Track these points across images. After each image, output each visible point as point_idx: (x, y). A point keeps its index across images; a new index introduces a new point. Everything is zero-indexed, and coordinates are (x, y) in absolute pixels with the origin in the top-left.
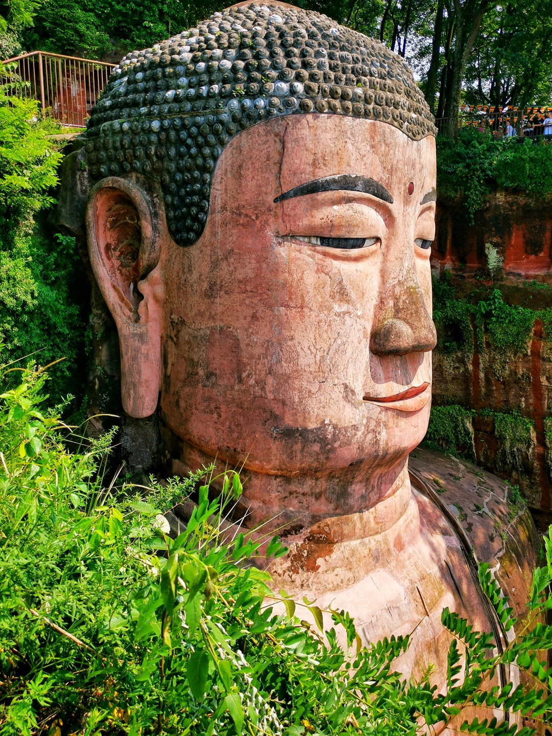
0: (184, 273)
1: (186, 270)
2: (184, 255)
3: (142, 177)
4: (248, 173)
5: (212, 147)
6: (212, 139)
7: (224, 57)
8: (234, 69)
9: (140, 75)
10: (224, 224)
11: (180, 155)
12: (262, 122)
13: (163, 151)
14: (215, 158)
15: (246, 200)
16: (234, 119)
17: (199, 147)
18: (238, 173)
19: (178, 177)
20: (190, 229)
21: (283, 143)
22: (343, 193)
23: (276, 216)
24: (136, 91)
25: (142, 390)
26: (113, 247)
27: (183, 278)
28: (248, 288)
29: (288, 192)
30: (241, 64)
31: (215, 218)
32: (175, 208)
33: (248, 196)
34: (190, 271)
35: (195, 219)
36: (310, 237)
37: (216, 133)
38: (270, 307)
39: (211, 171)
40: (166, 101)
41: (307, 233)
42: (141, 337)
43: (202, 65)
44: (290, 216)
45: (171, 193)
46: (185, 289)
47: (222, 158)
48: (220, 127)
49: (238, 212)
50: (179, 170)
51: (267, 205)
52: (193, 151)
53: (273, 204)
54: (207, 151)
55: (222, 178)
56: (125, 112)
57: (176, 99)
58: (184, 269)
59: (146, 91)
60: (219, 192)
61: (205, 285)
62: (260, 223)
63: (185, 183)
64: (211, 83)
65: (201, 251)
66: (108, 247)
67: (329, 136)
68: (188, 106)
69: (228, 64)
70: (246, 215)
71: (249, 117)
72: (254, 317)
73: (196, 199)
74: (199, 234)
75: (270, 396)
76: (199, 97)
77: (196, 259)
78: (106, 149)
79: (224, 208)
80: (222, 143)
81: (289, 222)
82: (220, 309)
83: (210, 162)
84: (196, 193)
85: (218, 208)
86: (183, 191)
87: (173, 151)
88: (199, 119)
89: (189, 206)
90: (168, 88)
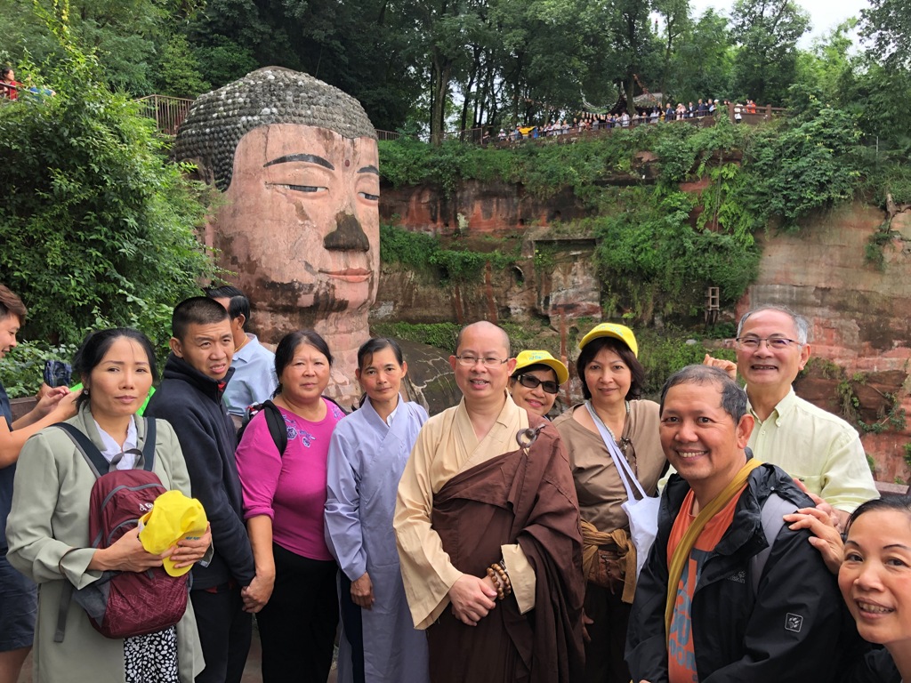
2: (223, 196)
3: (202, 158)
4: (250, 152)
5: (234, 140)
6: (233, 136)
7: (240, 96)
8: (245, 103)
9: (202, 106)
10: (240, 179)
11: (221, 146)
12: (257, 128)
13: (212, 144)
14: (235, 146)
15: (250, 167)
16: (244, 127)
17: (228, 141)
18: (246, 154)
19: (219, 156)
20: (224, 183)
21: (267, 137)
22: (301, 162)
23: (265, 173)
24: (200, 114)
28: (252, 211)
29: (271, 162)
30: (248, 100)
31: (236, 176)
32: (218, 173)
33: (251, 164)
35: (226, 177)
36: (283, 185)
37: (236, 134)
38: (263, 220)
39: (233, 152)
40: (213, 119)
41: (282, 183)
43: (230, 101)
44: (272, 174)
45: (217, 166)
47: (238, 146)
48: (237, 130)
49: (246, 173)
50: (220, 153)
51: (260, 169)
52: (225, 143)
53: (263, 168)
54: (231, 142)
55: (239, 156)
56: (194, 125)
57: (218, 118)
59: (204, 114)
60: (237, 163)
61: (232, 211)
62: (257, 177)
63: (223, 159)
64: (234, 109)
65: (230, 194)
67: (291, 134)
68: (223, 121)
69: (241, 100)
70: (250, 174)
71: (251, 125)
72: (255, 226)
73: (227, 167)
74: (228, 185)
75: (264, 266)
76: (228, 116)
77: (228, 198)
78: (185, 144)
79: (240, 171)
80: (239, 139)
81: (272, 177)
82: (238, 222)
83: (233, 148)
84: (226, 164)
85: (237, 171)
86: (221, 164)
87: (216, 144)
88: (228, 127)
89: (223, 171)
90: (215, 112)
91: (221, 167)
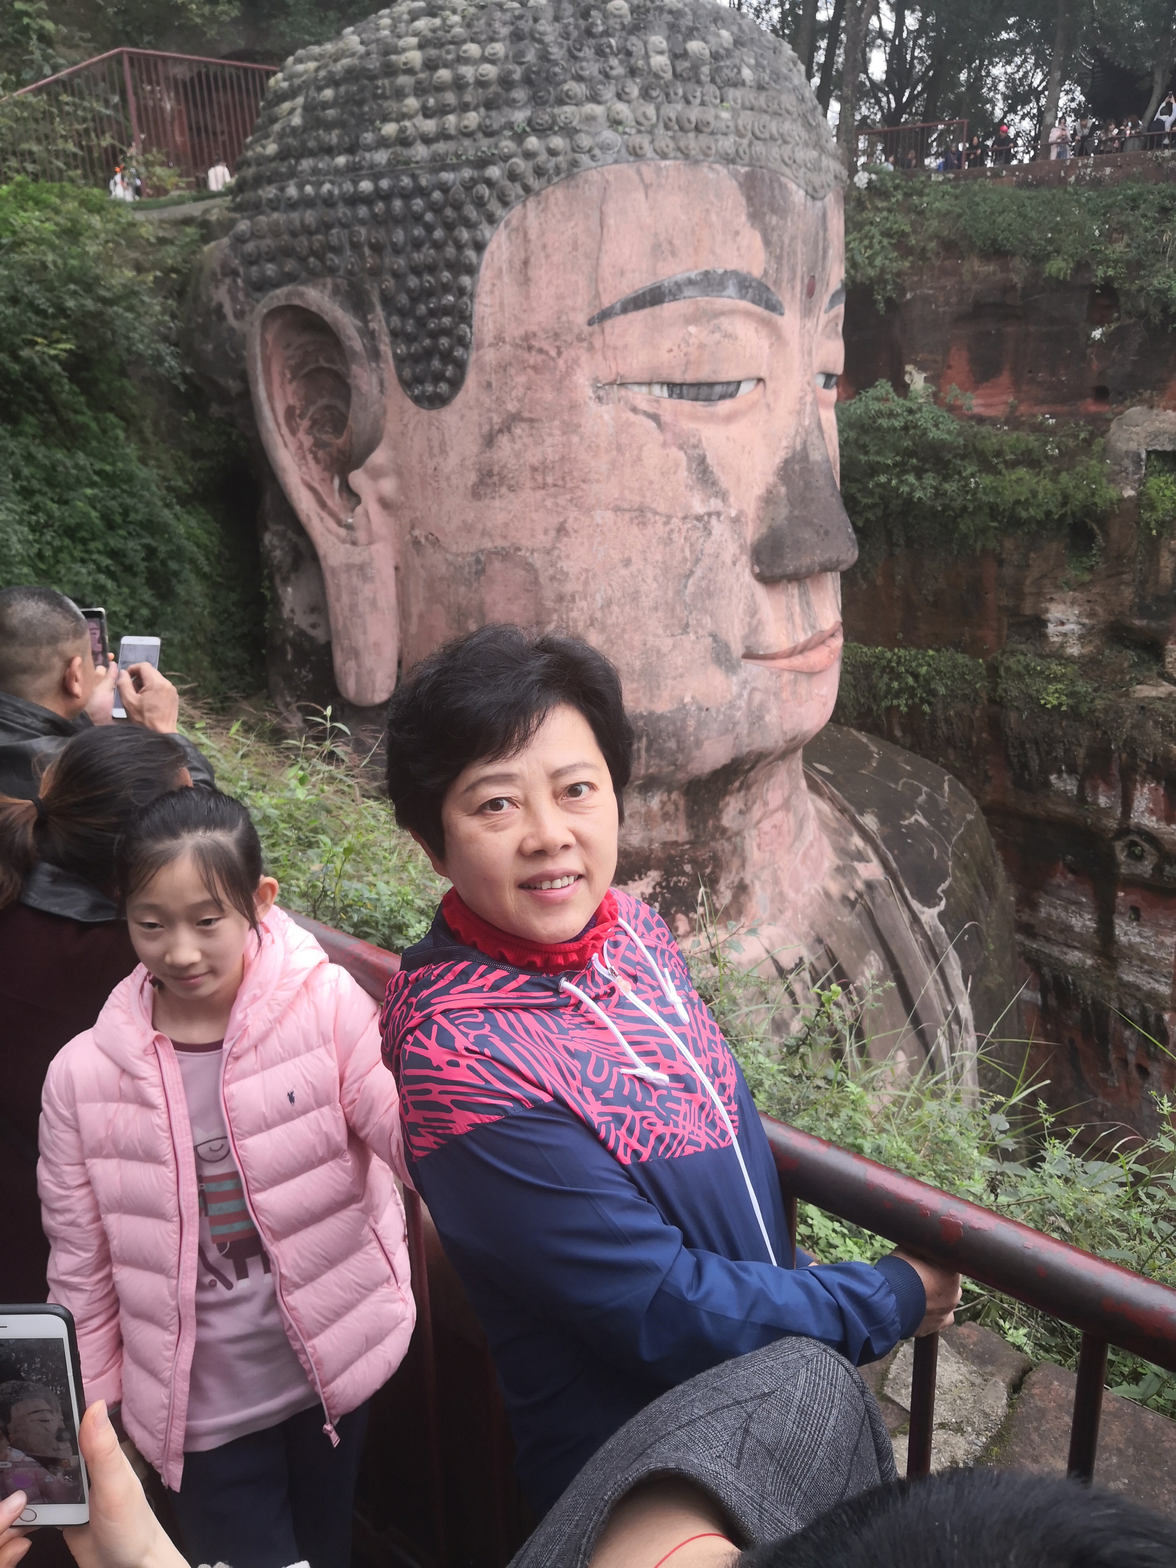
0: (432, 455)
1: (436, 450)
2: (430, 424)
3: (344, 285)
4: (540, 273)
5: (470, 225)
6: (471, 212)
7: (485, 57)
8: (504, 81)
9: (328, 94)
10: (501, 366)
11: (417, 245)
12: (562, 181)
13: (381, 236)
14: (480, 247)
15: (539, 323)
16: (513, 177)
19: (413, 282)
20: (438, 378)
21: (601, 216)
22: (703, 301)
23: (591, 348)
24: (325, 124)
25: (369, 661)
26: (298, 412)
27: (431, 465)
28: (550, 480)
29: (612, 307)
31: (484, 356)
32: (410, 339)
33: (542, 316)
34: (443, 451)
35: (447, 357)
36: (650, 384)
37: (480, 203)
38: (588, 511)
39: (471, 270)
40: (382, 143)
41: (646, 378)
42: (362, 570)
43: (444, 74)
44: (615, 348)
45: (403, 314)
46: (435, 484)
47: (492, 247)
49: (527, 343)
50: (416, 271)
51: (576, 331)
52: (438, 234)
53: (587, 329)
54: (465, 235)
55: (494, 285)
57: (402, 140)
58: (431, 448)
59: (342, 123)
60: (488, 310)
61: (473, 477)
62: (566, 362)
63: (429, 293)
64: (463, 108)
65: (462, 417)
66: (290, 413)
67: (677, 201)
68: (425, 152)
69: (492, 72)
70: (541, 351)
71: (538, 171)
72: (561, 530)
73: (447, 321)
74: (456, 384)
76: (443, 135)
77: (454, 431)
78: (274, 234)
79: (499, 339)
80: (492, 220)
81: (615, 358)
82: (501, 518)
83: (471, 254)
84: (447, 311)
85: (488, 338)
86: (422, 309)
87: (399, 236)
88: (447, 176)
89: (434, 335)
90: (385, 119)
91: (421, 322)
